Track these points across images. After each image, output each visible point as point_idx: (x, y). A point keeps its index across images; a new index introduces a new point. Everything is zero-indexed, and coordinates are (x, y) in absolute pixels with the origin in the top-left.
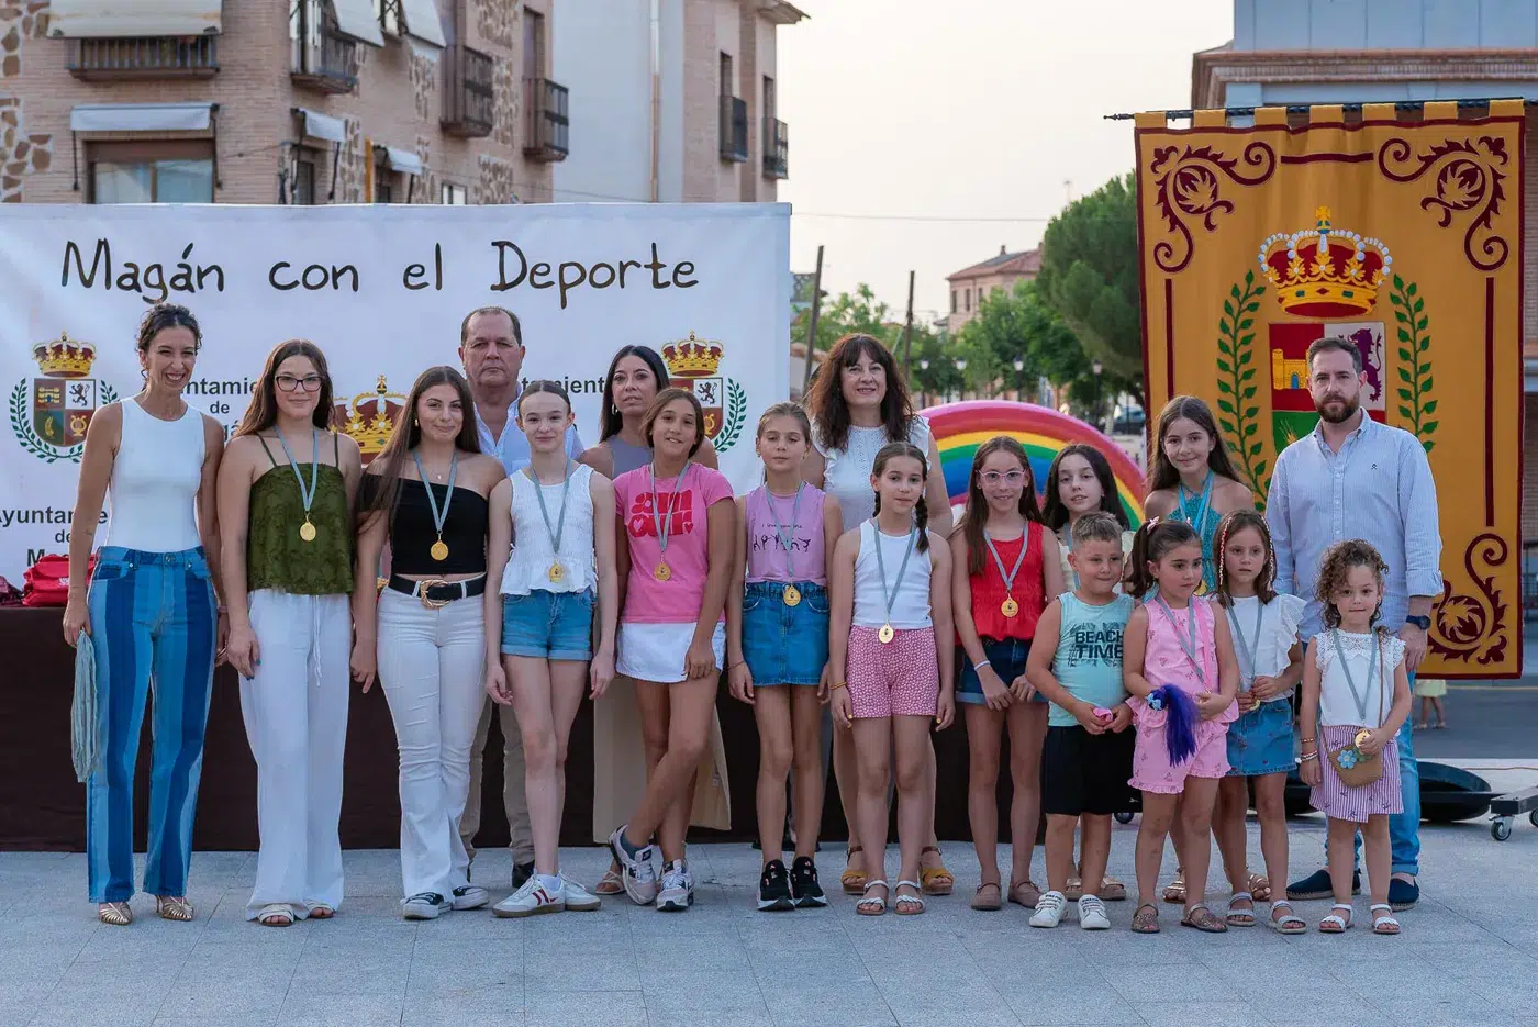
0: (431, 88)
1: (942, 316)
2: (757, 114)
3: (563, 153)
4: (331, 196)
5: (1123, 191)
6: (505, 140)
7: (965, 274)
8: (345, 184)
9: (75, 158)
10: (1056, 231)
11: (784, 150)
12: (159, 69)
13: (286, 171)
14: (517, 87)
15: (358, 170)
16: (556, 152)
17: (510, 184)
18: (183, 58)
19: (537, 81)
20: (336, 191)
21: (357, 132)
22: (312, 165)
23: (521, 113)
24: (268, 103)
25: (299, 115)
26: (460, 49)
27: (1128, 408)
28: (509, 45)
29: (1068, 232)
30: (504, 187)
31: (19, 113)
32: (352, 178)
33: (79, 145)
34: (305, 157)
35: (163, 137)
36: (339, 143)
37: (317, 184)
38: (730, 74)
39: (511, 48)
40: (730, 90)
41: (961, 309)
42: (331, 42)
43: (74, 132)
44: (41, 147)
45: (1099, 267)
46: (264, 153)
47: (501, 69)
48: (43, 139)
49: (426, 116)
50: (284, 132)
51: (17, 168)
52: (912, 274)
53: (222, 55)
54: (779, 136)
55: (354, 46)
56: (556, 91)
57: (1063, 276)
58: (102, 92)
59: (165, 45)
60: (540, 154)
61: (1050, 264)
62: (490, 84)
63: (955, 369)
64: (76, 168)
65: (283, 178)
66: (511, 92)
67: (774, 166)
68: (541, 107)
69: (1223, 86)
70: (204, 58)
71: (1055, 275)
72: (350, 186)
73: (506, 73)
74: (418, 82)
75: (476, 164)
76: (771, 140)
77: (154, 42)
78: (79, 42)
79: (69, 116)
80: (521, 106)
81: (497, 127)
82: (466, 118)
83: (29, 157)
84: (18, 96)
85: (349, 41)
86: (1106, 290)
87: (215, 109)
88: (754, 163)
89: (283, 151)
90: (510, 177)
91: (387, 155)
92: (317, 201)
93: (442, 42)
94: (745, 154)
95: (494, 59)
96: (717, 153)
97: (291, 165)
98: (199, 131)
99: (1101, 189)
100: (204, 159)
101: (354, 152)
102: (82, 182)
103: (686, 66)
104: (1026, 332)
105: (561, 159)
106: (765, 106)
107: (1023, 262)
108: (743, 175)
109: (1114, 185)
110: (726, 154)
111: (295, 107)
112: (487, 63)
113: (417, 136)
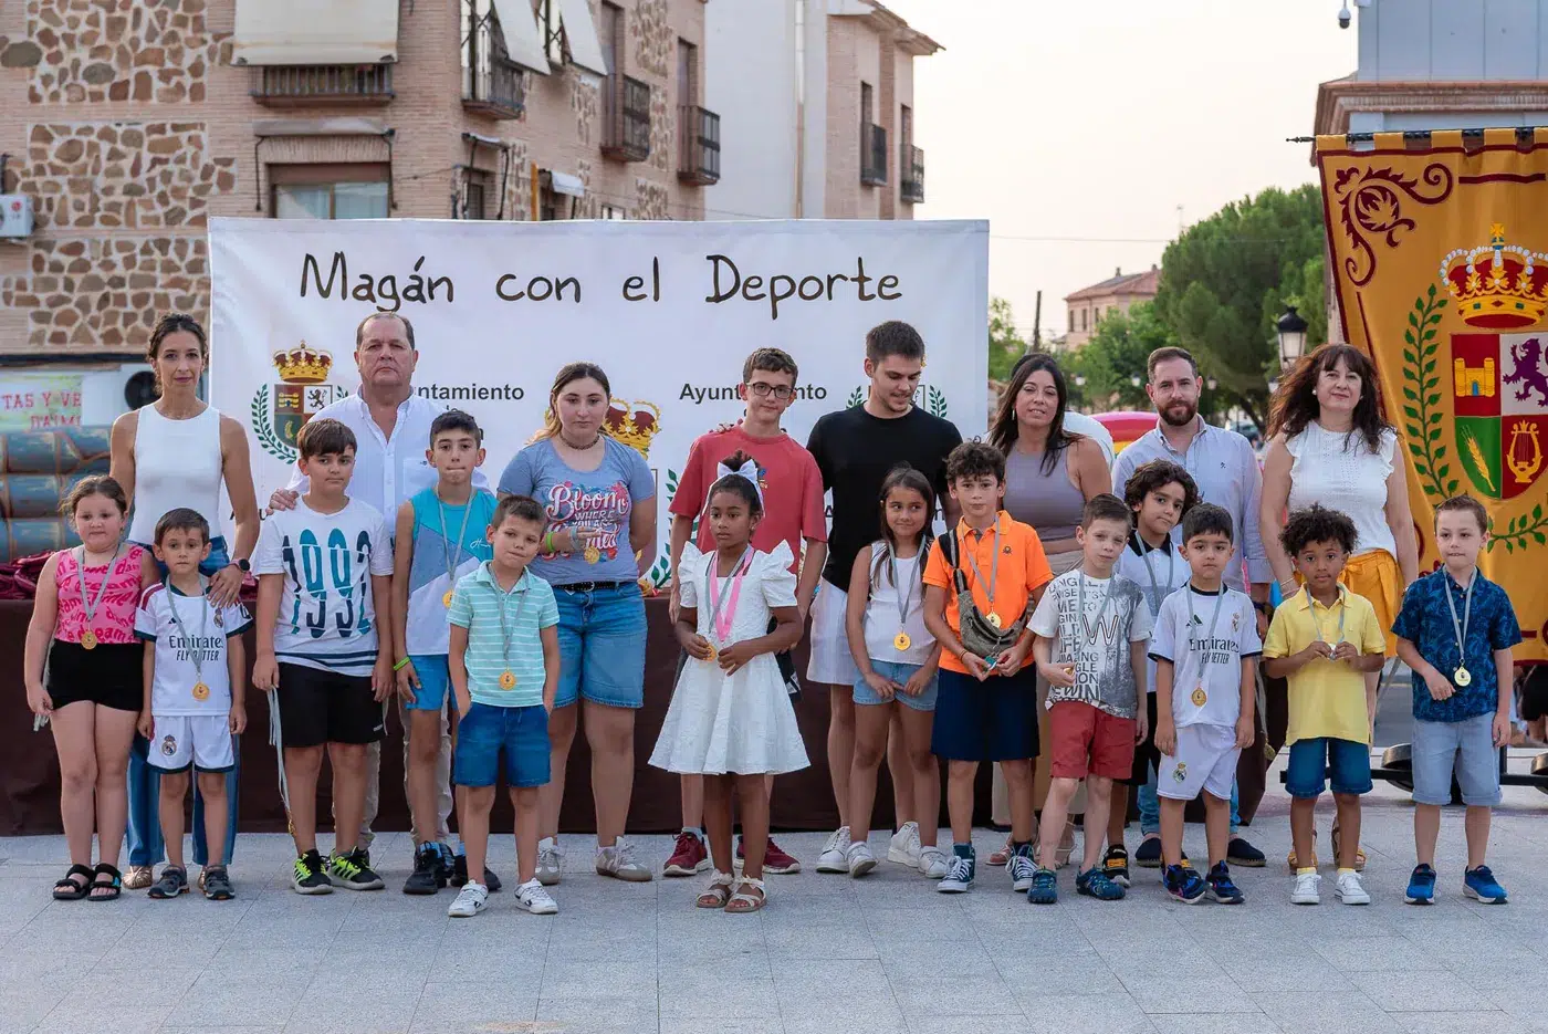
0: (592, 116)
1: (1059, 335)
2: (895, 141)
3: (714, 177)
4: (500, 214)
5: (1237, 217)
6: (660, 164)
7: (1080, 296)
8: (512, 204)
9: (258, 181)
10: (1172, 254)
11: (920, 175)
12: (338, 96)
13: (458, 193)
14: (672, 114)
15: (524, 191)
16: (708, 176)
17: (666, 208)
18: (361, 89)
19: (691, 108)
20: (504, 212)
21: (523, 156)
22: (482, 188)
23: (676, 138)
24: (441, 128)
25: (469, 139)
26: (620, 80)
27: (1238, 423)
28: (665, 75)
29: (1184, 255)
30: (659, 209)
31: (205, 137)
32: (519, 201)
33: (262, 168)
34: (475, 180)
35: (341, 159)
37: (486, 205)
38: (871, 105)
39: (666, 77)
40: (870, 118)
41: (1078, 328)
42: (499, 70)
43: (257, 156)
44: (225, 169)
45: (1214, 289)
46: (434, 176)
47: (657, 97)
48: (228, 162)
49: (587, 141)
50: (458, 156)
51: (202, 190)
52: (1039, 293)
53: (397, 81)
54: (916, 162)
55: (520, 73)
56: (708, 118)
57: (1181, 297)
58: (283, 117)
59: (343, 73)
60: (693, 178)
61: (1168, 284)
62: (648, 110)
63: (1075, 385)
64: (258, 189)
65: (455, 200)
66: (667, 120)
67: (911, 190)
68: (695, 134)
69: (1348, 114)
70: (381, 86)
71: (1172, 295)
72: (517, 206)
73: (661, 100)
75: (634, 187)
76: (908, 166)
77: (332, 70)
78: (261, 70)
80: (676, 132)
81: (653, 151)
82: (625, 144)
83: (214, 178)
84: (205, 121)
85: (518, 69)
86: (1221, 309)
87: (391, 133)
88: (892, 194)
89: (455, 174)
90: (666, 201)
91: (551, 180)
92: (486, 217)
93: (604, 71)
94: (883, 178)
95: (651, 88)
96: (858, 178)
97: (462, 187)
99: (1216, 214)
100: (384, 181)
101: (521, 175)
102: (265, 204)
103: (829, 94)
105: (713, 183)
106: (903, 133)
107: (1138, 283)
108: (882, 198)
109: (1230, 210)
110: (866, 179)
111: (466, 132)
112: (643, 91)
113: (579, 160)
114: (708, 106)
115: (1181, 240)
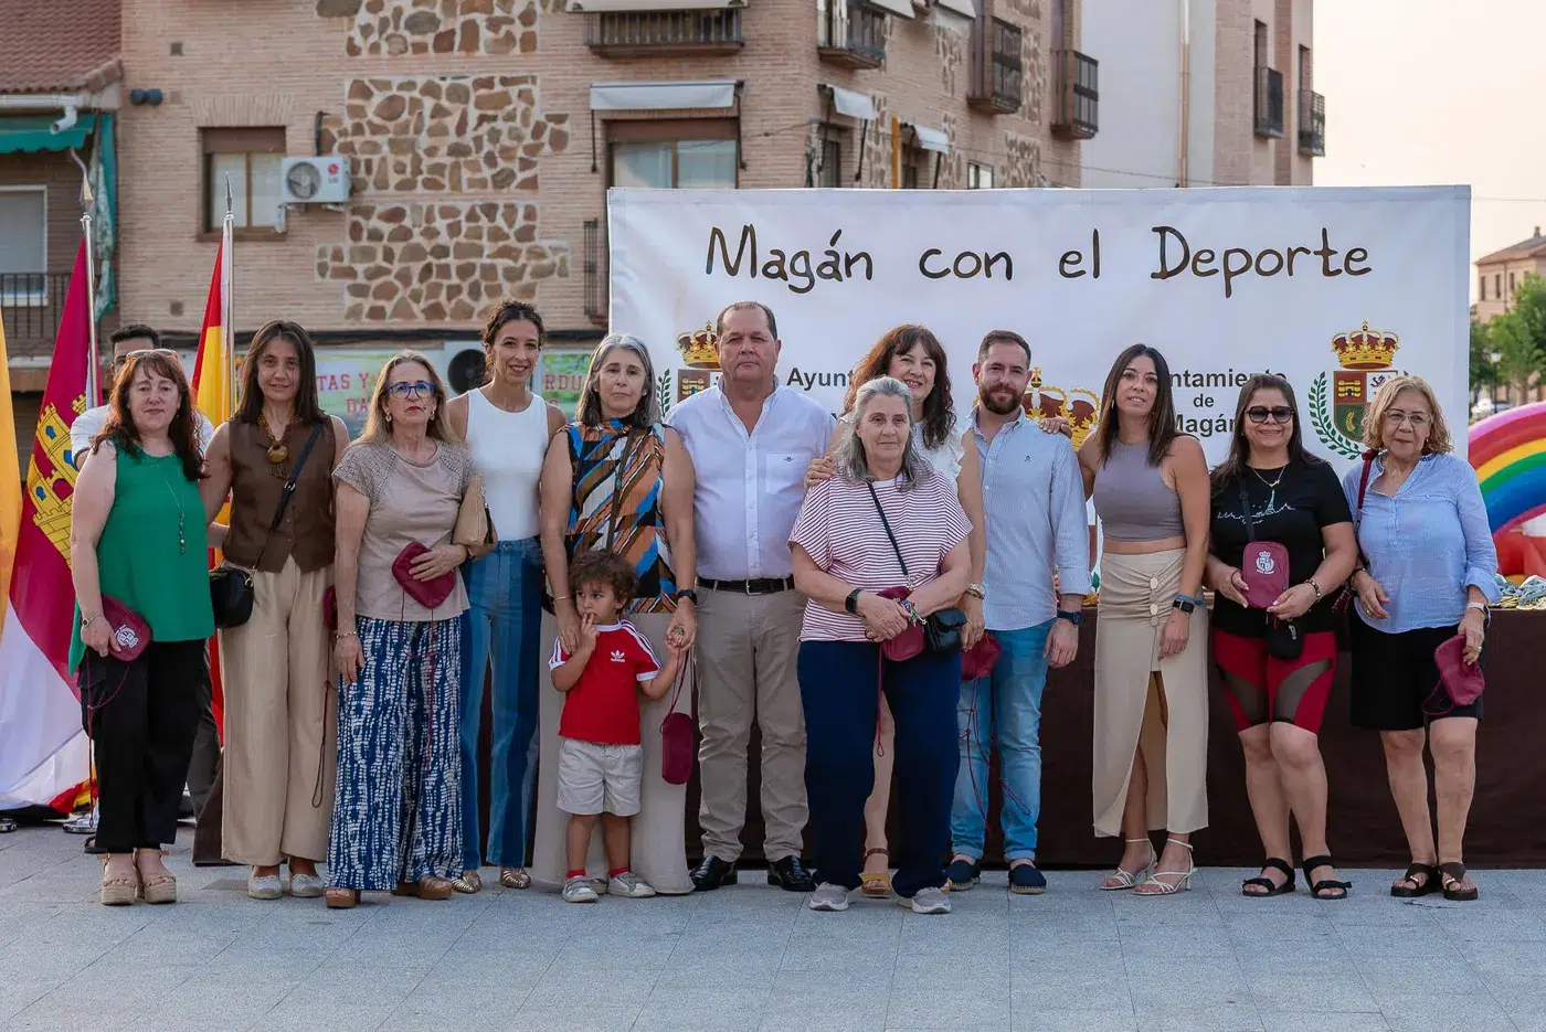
0: (958, 63)
2: (1293, 87)
3: (1092, 129)
4: (858, 177)
6: (1032, 116)
7: (1493, 259)
8: (872, 164)
9: (594, 139)
11: (1321, 125)
12: (681, 44)
13: (814, 150)
14: (1045, 60)
15: (884, 148)
16: (1086, 130)
17: (1038, 164)
18: (707, 32)
19: (1066, 52)
20: (863, 171)
21: (883, 109)
22: (838, 145)
23: (1048, 88)
24: (794, 80)
25: (826, 91)
26: (988, 22)
28: (1038, 15)
30: (1031, 166)
31: (536, 92)
32: (878, 159)
33: (598, 125)
34: (832, 137)
35: (685, 115)
36: (866, 121)
37: (843, 164)
38: (1265, 45)
39: (1038, 18)
40: (1265, 61)
41: (1491, 296)
42: (858, 14)
43: (593, 111)
44: (557, 127)
46: (790, 132)
47: (1029, 40)
48: (560, 119)
49: (953, 94)
50: (811, 110)
51: (533, 150)
53: (747, 28)
54: (1315, 109)
55: (882, 17)
56: (1085, 64)
58: (622, 68)
59: (687, 19)
60: (1069, 130)
62: (1019, 56)
63: (1487, 362)
64: (594, 148)
65: (809, 159)
66: (1039, 67)
67: (1310, 142)
68: (1071, 83)
70: (729, 34)
72: (878, 167)
73: (1033, 45)
74: (945, 55)
75: (1003, 142)
76: (1308, 114)
77: (676, 16)
78: (598, 17)
79: (589, 95)
80: (1049, 80)
81: (1024, 102)
82: (995, 94)
83: (546, 137)
84: (535, 74)
85: (880, 12)
87: (740, 85)
88: (1288, 145)
89: (810, 129)
90: (1038, 160)
91: (914, 134)
92: (843, 183)
93: (972, 13)
94: (1280, 130)
95: (1023, 31)
96: (1251, 129)
97: (817, 143)
98: (722, 109)
100: (731, 138)
101: (881, 130)
102: (600, 164)
103: (1218, 34)
105: (1090, 136)
106: (1301, 77)
108: (1278, 152)
110: (1259, 130)
111: (822, 83)
112: (1015, 35)
113: (944, 113)
114: (1084, 51)
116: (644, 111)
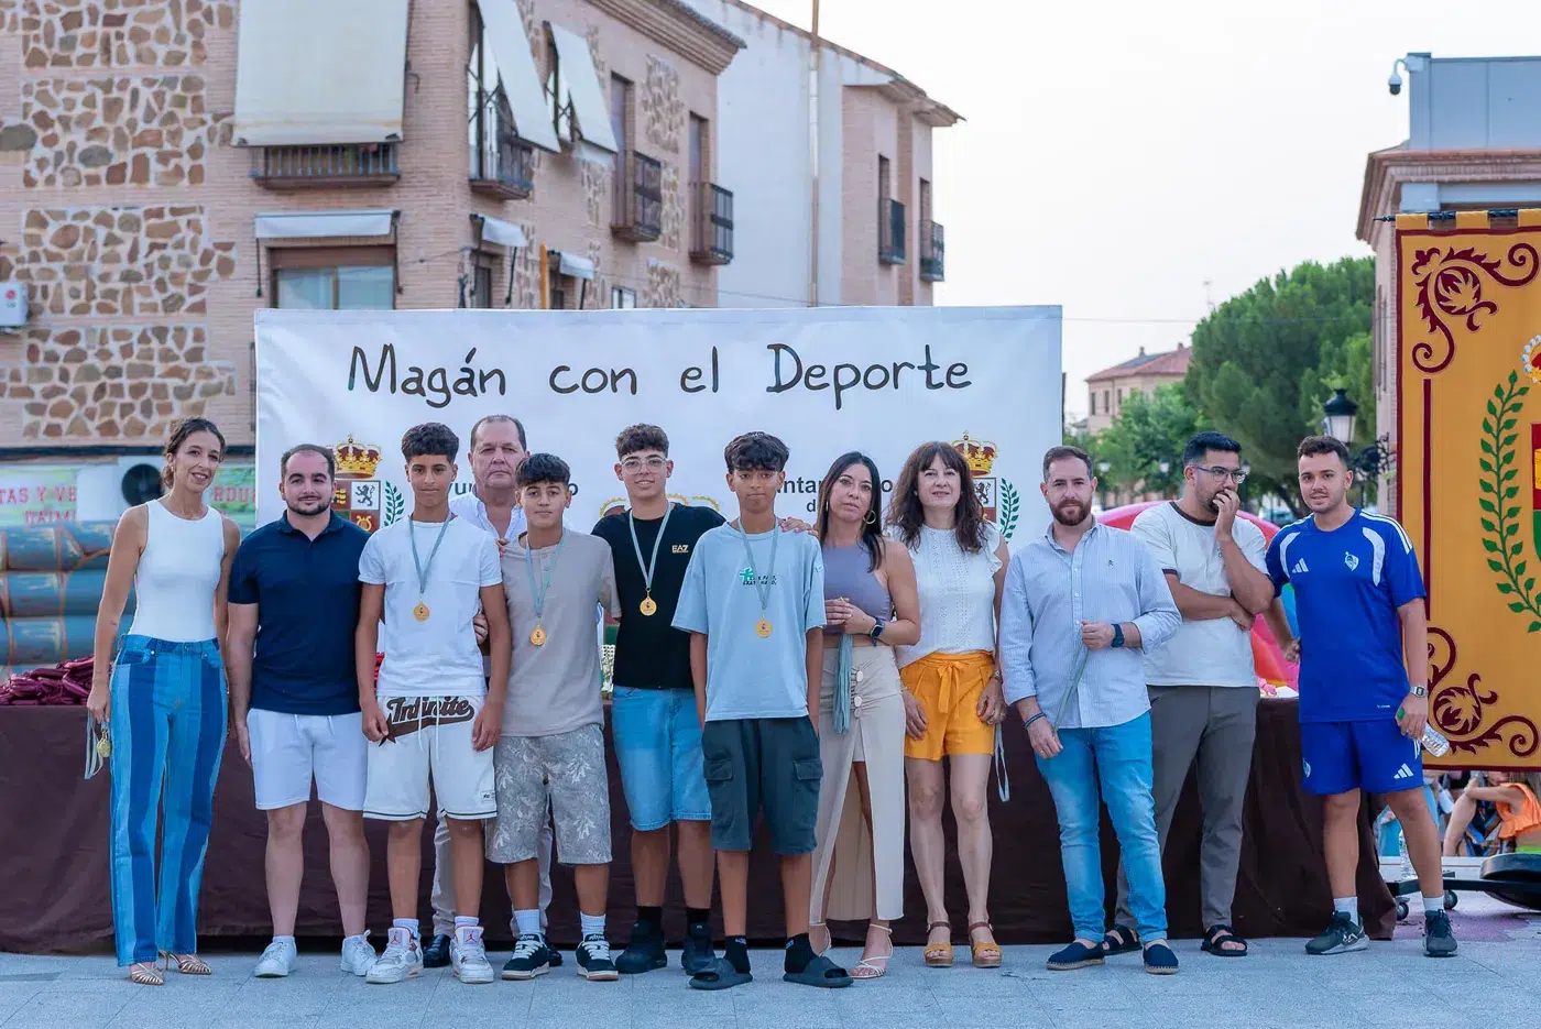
0: (601, 194)
1: (1080, 419)
2: (914, 217)
3: (728, 256)
4: (508, 300)
5: (1272, 291)
6: (672, 244)
7: (1106, 375)
8: (521, 288)
9: (259, 266)
10: (1204, 333)
11: (940, 253)
12: (340, 176)
13: (466, 276)
14: (684, 191)
15: (533, 274)
16: (721, 256)
17: (677, 289)
18: (366, 165)
19: (703, 185)
20: (513, 296)
21: (531, 237)
22: (489, 271)
23: (687, 218)
24: (449, 210)
25: (477, 220)
26: (630, 154)
27: (1272, 510)
28: (676, 150)
29: (1217, 332)
30: (671, 291)
31: (204, 220)
32: (528, 283)
33: (263, 252)
34: (484, 263)
35: (345, 243)
36: (516, 248)
37: (494, 289)
38: (888, 178)
39: (677, 152)
40: (888, 193)
41: (1100, 410)
42: (508, 147)
43: (258, 240)
44: (225, 254)
45: (1248, 367)
46: (445, 259)
47: (668, 173)
48: (227, 247)
49: (597, 221)
50: (464, 239)
51: (201, 276)
53: (404, 162)
54: (935, 238)
55: (530, 152)
56: (721, 195)
57: (1212, 377)
58: (284, 200)
59: (346, 154)
60: (705, 258)
61: (1199, 364)
62: (659, 189)
64: (259, 274)
65: (463, 287)
66: (678, 198)
67: (931, 268)
68: (707, 212)
69: (1399, 185)
70: (386, 166)
71: (1203, 376)
72: (526, 292)
73: (672, 177)
74: (590, 187)
75: (645, 268)
76: (928, 243)
77: (336, 150)
78: (262, 150)
79: (254, 224)
80: (687, 210)
81: (664, 231)
82: (636, 223)
83: (213, 264)
84: (202, 205)
85: (528, 147)
86: (1257, 390)
87: (396, 215)
88: (911, 266)
89: (463, 256)
90: (677, 282)
91: (560, 262)
92: (494, 305)
93: (615, 149)
94: (903, 257)
95: (662, 165)
96: (876, 256)
97: (469, 269)
98: (379, 237)
99: (1250, 290)
100: (388, 265)
101: (530, 256)
102: (265, 288)
103: (846, 170)
104: (1172, 433)
105: (726, 263)
106: (922, 208)
107: (1162, 363)
108: (900, 277)
109: (1264, 286)
110: (883, 256)
111: (474, 213)
112: (655, 168)
113: (588, 241)
114: (721, 183)
115: (1213, 317)
116: (305, 239)
